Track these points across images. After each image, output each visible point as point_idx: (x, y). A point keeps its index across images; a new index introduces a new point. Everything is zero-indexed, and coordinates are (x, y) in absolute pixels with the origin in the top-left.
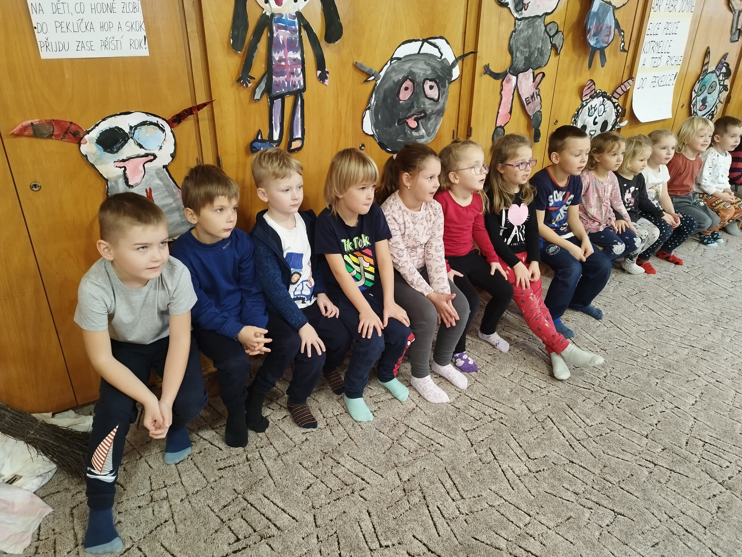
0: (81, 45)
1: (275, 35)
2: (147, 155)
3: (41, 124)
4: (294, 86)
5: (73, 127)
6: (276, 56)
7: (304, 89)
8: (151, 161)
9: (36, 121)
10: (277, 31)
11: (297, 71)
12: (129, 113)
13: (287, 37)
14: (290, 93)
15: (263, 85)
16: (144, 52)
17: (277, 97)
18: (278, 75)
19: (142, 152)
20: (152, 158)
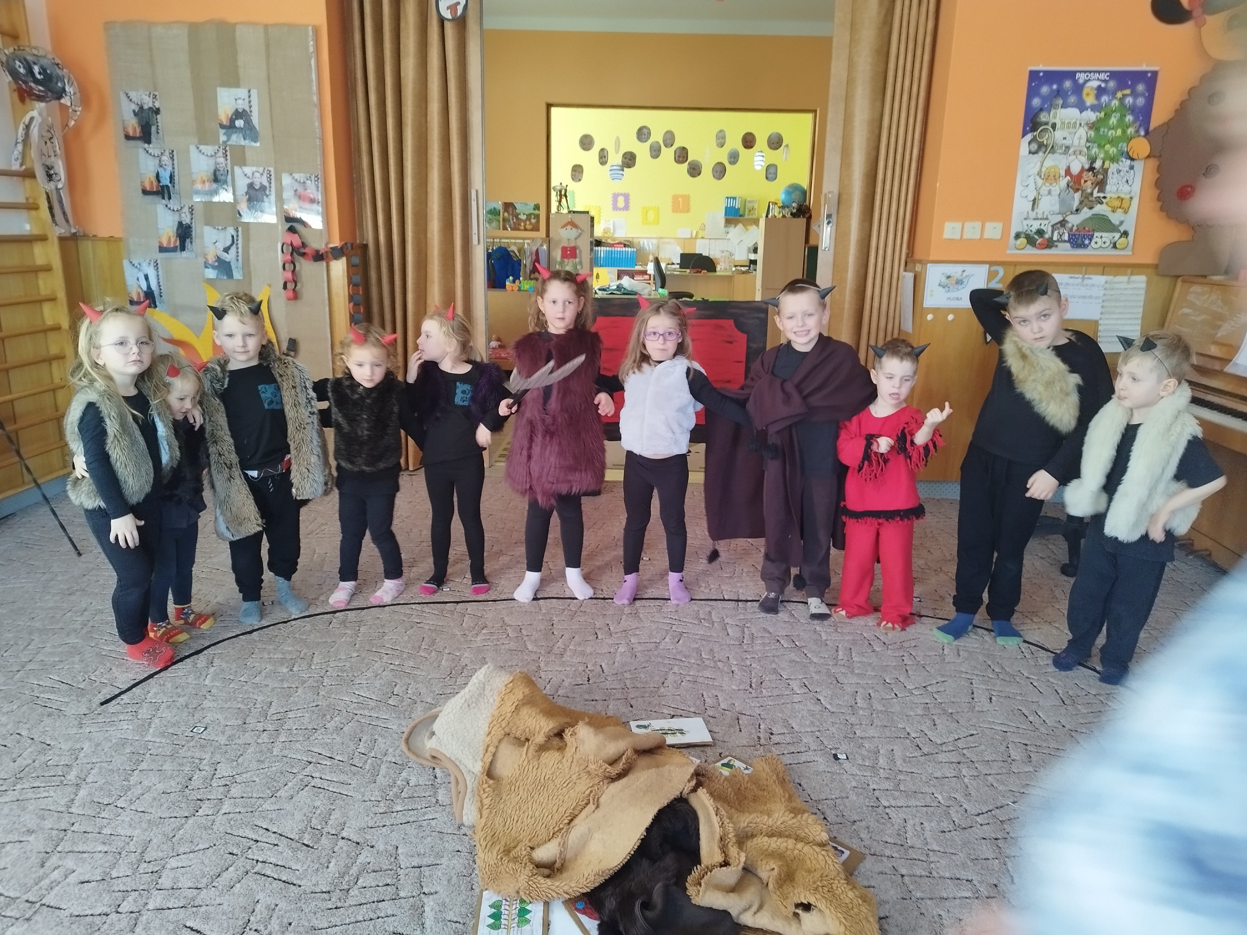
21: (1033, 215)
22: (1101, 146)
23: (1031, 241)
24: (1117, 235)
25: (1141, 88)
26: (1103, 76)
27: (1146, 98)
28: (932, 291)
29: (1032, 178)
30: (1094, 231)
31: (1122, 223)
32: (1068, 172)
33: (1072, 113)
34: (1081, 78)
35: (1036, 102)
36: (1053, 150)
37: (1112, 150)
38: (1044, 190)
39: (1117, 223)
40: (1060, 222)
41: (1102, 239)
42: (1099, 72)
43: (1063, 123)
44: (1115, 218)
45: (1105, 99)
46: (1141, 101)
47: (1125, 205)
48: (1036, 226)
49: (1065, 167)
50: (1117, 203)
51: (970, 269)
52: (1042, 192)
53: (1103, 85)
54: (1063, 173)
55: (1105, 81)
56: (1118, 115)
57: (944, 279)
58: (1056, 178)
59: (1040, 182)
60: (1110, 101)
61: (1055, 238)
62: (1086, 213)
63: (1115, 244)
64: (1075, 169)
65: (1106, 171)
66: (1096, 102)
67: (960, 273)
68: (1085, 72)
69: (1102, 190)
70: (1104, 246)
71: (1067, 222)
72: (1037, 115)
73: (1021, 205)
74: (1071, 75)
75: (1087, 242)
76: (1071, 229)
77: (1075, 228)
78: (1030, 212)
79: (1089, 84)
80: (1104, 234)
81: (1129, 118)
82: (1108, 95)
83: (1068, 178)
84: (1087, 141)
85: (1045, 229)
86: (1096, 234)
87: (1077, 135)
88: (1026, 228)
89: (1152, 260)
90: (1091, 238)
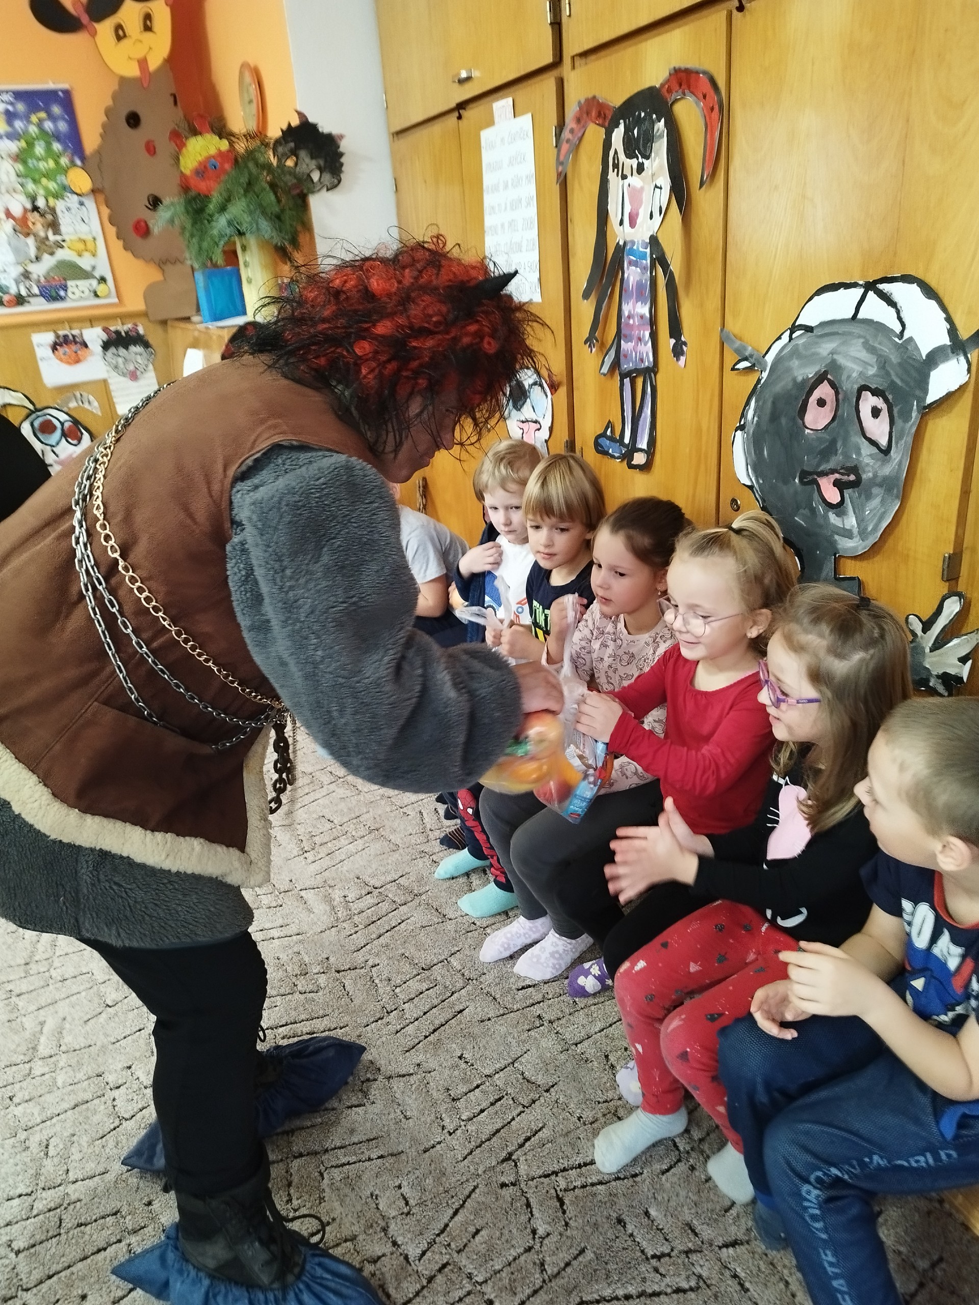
6: (626, 309)
7: (655, 368)
10: (628, 269)
11: (644, 336)
13: (637, 278)
14: (638, 371)
15: (612, 354)
17: (626, 376)
19: (534, 417)
20: (538, 427)
22: (35, 181)
24: (94, 282)
25: (56, 110)
27: (68, 122)
30: (65, 280)
31: (94, 268)
32: (8, 214)
37: (52, 186)
39: (88, 268)
40: (23, 274)
41: (78, 288)
44: (85, 263)
45: (19, 124)
46: (63, 126)
47: (90, 245)
49: (3, 209)
50: (81, 246)
53: (10, 108)
55: (11, 103)
56: (42, 143)
60: (26, 126)
61: (24, 294)
62: (48, 262)
63: (95, 291)
64: (17, 211)
65: (53, 211)
66: (8, 129)
69: (57, 231)
70: (84, 296)
71: (30, 273)
75: (62, 293)
76: (39, 281)
77: (42, 279)
80: (79, 282)
81: (57, 146)
82: (21, 119)
83: (11, 221)
84: (17, 176)
85: (7, 283)
86: (70, 283)
89: (140, 306)
90: (65, 288)
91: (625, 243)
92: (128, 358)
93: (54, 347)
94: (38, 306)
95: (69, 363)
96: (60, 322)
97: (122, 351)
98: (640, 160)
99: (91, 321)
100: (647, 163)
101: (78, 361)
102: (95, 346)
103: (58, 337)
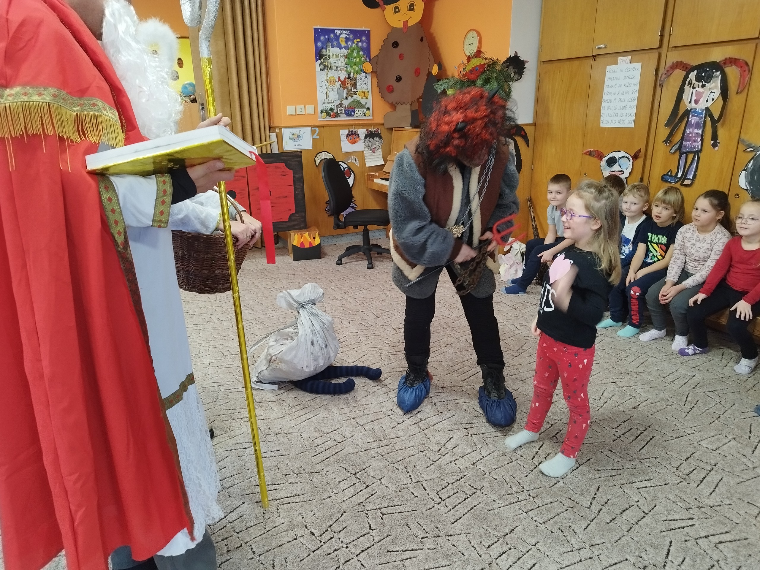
0: (612, 122)
1: (690, 120)
2: (621, 171)
3: (593, 151)
4: (694, 148)
5: (601, 154)
6: (688, 131)
7: (700, 151)
8: (622, 174)
9: (592, 150)
10: (691, 117)
11: (697, 140)
12: (620, 151)
13: (696, 121)
14: (691, 152)
15: (677, 146)
16: (632, 126)
17: (684, 153)
18: (687, 141)
19: (620, 169)
20: (622, 173)
21: (327, 101)
22: (351, 66)
23: (328, 114)
24: (365, 110)
25: (364, 38)
26: (347, 32)
27: (367, 43)
28: (286, 142)
29: (324, 82)
30: (355, 108)
31: (366, 104)
32: (339, 79)
33: (336, 50)
34: (338, 33)
35: (319, 44)
36: (331, 69)
37: (357, 69)
38: (330, 88)
39: (364, 104)
40: (340, 104)
41: (359, 112)
42: (345, 30)
43: (333, 55)
44: (363, 101)
45: (349, 43)
46: (365, 45)
47: (366, 95)
48: (329, 106)
49: (337, 77)
50: (363, 94)
51: (303, 130)
52: (329, 90)
53: (348, 36)
54: (337, 80)
55: (348, 34)
56: (356, 51)
57: (291, 136)
58: (334, 82)
59: (327, 84)
60: (352, 44)
61: (339, 112)
62: (350, 100)
63: (365, 114)
64: (342, 78)
65: (355, 79)
66: (346, 45)
67: (298, 132)
68: (339, 30)
69: (355, 88)
70: (360, 115)
71: (343, 104)
72: (320, 51)
73: (321, 97)
74: (333, 31)
75: (353, 113)
76: (345, 108)
77: (347, 107)
78: (326, 99)
79: (342, 36)
80: (360, 109)
81: (361, 53)
82: (351, 41)
83: (340, 82)
84: (345, 64)
85: (333, 107)
86: (356, 109)
87: (340, 61)
88: (325, 108)
89: (381, 121)
90: (354, 111)
91: (691, 109)
92: (373, 142)
93: (348, 136)
94: (343, 117)
95: (352, 143)
96: (351, 125)
97: (371, 139)
98: (704, 83)
99: (362, 126)
100: (707, 84)
101: (355, 143)
102: (362, 137)
103: (349, 132)
